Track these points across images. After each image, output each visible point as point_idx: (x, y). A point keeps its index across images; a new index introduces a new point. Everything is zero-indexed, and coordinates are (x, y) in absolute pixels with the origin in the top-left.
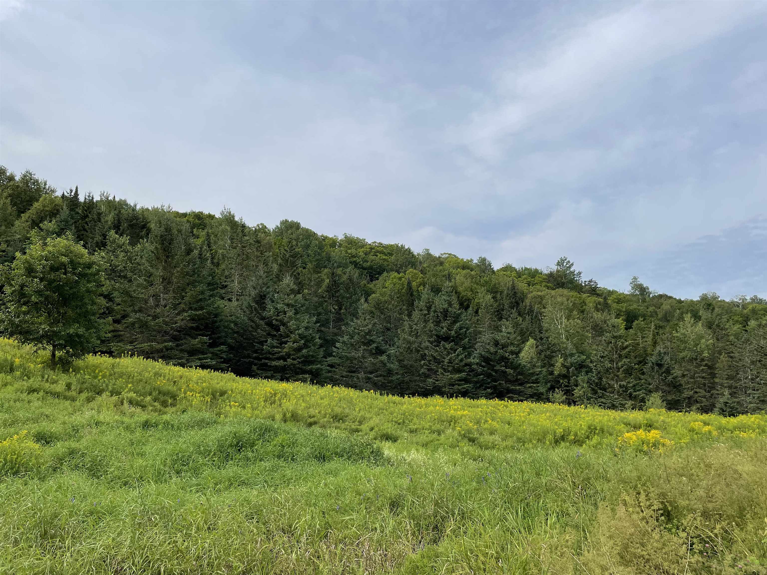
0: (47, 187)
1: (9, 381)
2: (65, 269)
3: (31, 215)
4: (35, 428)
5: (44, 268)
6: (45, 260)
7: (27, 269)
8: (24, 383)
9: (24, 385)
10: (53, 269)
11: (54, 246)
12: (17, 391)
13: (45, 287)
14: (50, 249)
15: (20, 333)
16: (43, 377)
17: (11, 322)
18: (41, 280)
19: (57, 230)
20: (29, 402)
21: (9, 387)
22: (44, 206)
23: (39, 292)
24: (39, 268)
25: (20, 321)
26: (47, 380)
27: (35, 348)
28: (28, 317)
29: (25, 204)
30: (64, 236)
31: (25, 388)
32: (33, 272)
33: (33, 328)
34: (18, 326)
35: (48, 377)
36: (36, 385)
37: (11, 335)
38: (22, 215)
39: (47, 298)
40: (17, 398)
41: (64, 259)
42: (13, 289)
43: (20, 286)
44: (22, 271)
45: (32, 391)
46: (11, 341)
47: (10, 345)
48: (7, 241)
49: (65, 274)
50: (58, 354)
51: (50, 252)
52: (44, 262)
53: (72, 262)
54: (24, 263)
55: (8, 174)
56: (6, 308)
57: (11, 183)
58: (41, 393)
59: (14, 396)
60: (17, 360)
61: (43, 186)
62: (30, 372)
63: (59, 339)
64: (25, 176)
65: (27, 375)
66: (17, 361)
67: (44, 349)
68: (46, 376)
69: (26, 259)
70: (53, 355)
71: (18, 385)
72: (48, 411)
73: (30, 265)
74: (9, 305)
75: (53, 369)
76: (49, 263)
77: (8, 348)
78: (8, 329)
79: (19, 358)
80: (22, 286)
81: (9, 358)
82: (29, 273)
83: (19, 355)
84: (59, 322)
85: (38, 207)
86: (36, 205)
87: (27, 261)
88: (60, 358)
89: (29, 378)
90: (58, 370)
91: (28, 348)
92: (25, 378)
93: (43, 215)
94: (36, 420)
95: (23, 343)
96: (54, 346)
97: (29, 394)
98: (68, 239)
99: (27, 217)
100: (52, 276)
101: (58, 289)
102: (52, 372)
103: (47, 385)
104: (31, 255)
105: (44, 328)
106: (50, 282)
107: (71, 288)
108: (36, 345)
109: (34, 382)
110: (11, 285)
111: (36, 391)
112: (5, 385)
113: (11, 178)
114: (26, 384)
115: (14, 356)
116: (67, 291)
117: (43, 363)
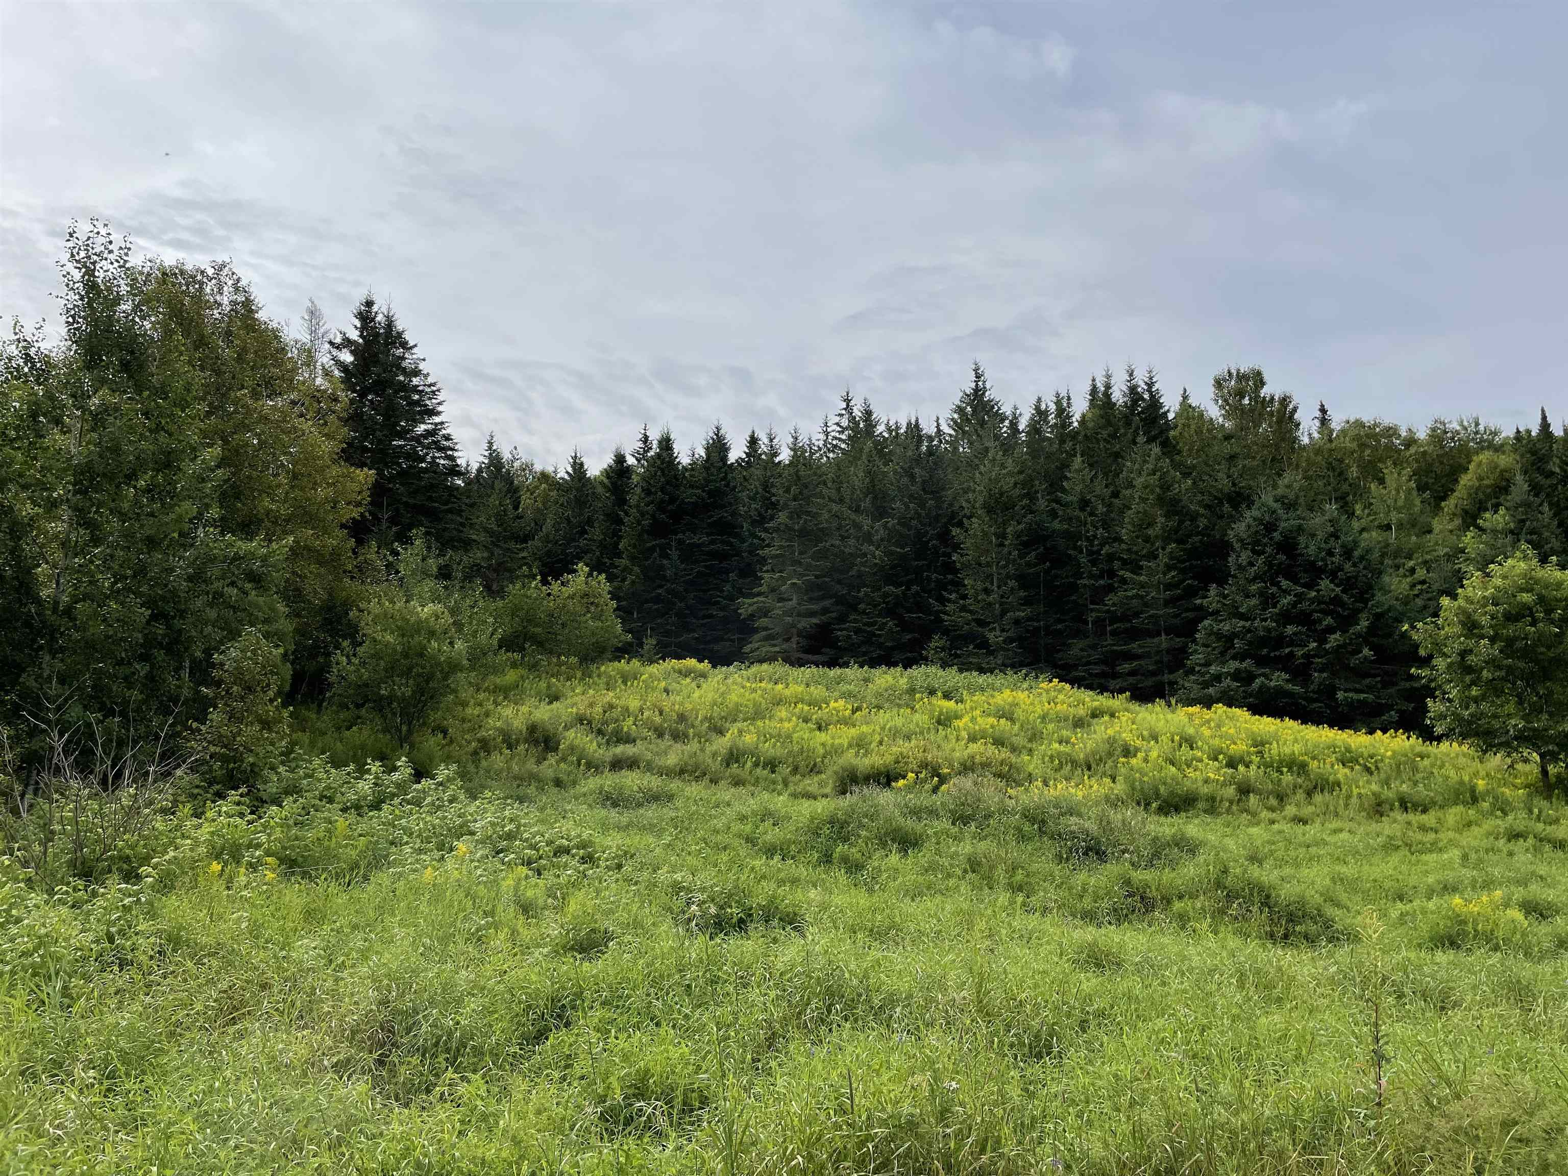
0: (1481, 428)
1: (1472, 818)
2: (1532, 615)
3: (1460, 501)
4: (1519, 894)
5: (1492, 618)
6: (1493, 604)
7: (1463, 624)
8: (1499, 822)
9: (1499, 826)
10: (1511, 618)
11: (1504, 577)
12: (1489, 834)
13: (1501, 652)
14: (1498, 582)
15: (1477, 734)
16: (1531, 812)
17: (1458, 718)
18: (1493, 640)
19: (1512, 525)
20: (1511, 854)
21: (1475, 830)
22: (1480, 479)
23: (1491, 662)
24: (1485, 620)
25: (1471, 715)
26: (1538, 819)
27: (1509, 760)
28: (1484, 706)
29: (1443, 481)
30: (1518, 554)
31: (1502, 830)
32: (1475, 628)
33: (1496, 724)
34: (1470, 723)
35: (1540, 812)
36: (1520, 826)
37: (1464, 736)
38: (1443, 504)
39: (1510, 670)
40: (1489, 846)
41: (1526, 597)
42: (1449, 660)
43: (1458, 654)
44: (1457, 629)
45: (1514, 836)
46: (1465, 748)
47: (1464, 755)
48: (1425, 562)
49: (1534, 623)
50: (1552, 769)
51: (1497, 588)
52: (1490, 608)
53: (1541, 599)
54: (1456, 615)
55: (1404, 434)
56: (1445, 693)
57: (1412, 450)
58: (1531, 841)
59: (1485, 843)
60: (1480, 782)
61: (1473, 428)
62: (1507, 802)
63: (1547, 744)
64: (1434, 430)
65: (1502, 808)
66: (1481, 784)
67: (1526, 761)
68: (1536, 811)
69: (1459, 607)
70: (1545, 772)
71: (1489, 824)
72: (1542, 870)
73: (1469, 616)
74: (1447, 687)
75: (1549, 798)
76: (1501, 609)
77: (1462, 761)
78: (1454, 729)
79: (1483, 779)
80: (1464, 654)
81: (1466, 778)
82: (1470, 630)
83: (1484, 773)
84: (1541, 712)
85: (1470, 483)
86: (1466, 480)
87: (1462, 611)
88: (1558, 776)
89: (1505, 814)
90: (1558, 798)
91: (1497, 760)
92: (1499, 813)
93: (1481, 495)
94: (1523, 882)
95: (1485, 752)
96: (1542, 756)
97: (1509, 840)
98: (1525, 558)
99: (1452, 507)
100: (1510, 631)
101: (1527, 654)
102: (1544, 804)
103: (1540, 826)
104: (1468, 600)
105: (1516, 725)
106: (1510, 642)
107: (1549, 648)
108: (1509, 755)
109: (1517, 820)
110: (1445, 655)
111: (1522, 836)
112: (1469, 824)
113: (1410, 442)
114: (1501, 824)
115: (1476, 774)
116: (1541, 653)
117: (1527, 786)
